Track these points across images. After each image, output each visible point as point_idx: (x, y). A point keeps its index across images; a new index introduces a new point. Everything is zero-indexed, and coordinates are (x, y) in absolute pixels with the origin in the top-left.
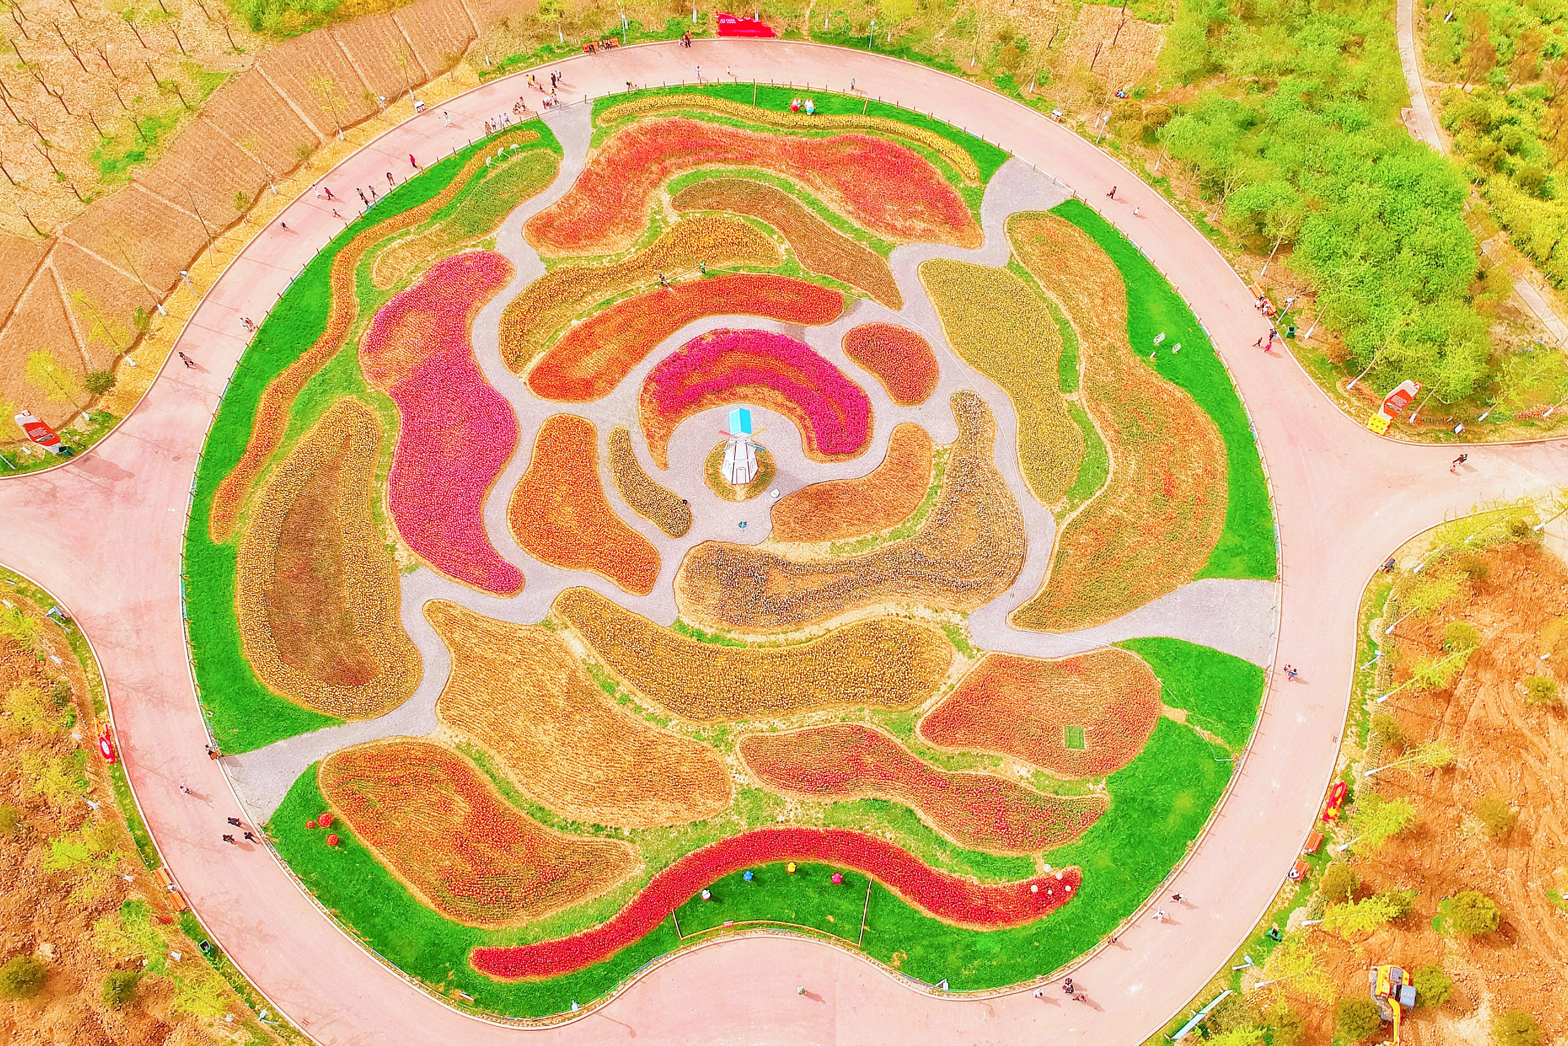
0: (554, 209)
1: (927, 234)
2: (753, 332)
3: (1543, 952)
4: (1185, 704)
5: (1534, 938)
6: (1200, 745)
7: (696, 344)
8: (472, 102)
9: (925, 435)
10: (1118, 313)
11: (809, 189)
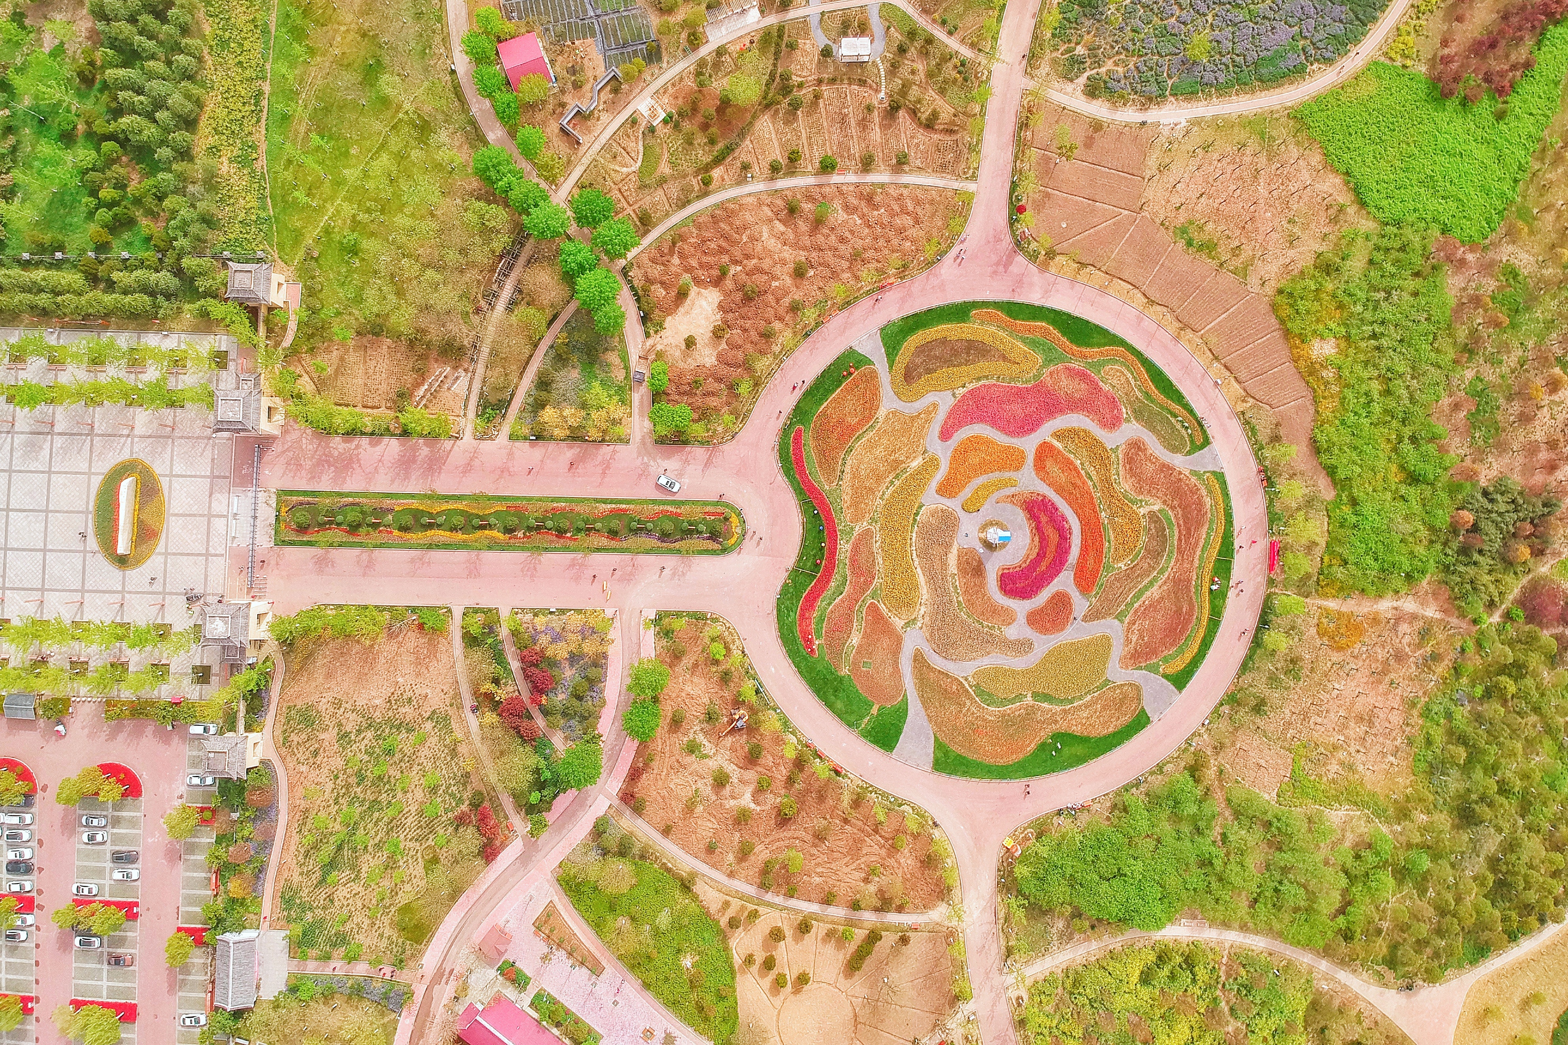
0: (1149, 452)
1: (1128, 641)
2: (1070, 547)
3: (771, 838)
4: (878, 715)
5: (777, 836)
6: (862, 717)
7: (1064, 518)
8: (1224, 407)
9: (1010, 624)
10: (1077, 730)
11: (1160, 582)
